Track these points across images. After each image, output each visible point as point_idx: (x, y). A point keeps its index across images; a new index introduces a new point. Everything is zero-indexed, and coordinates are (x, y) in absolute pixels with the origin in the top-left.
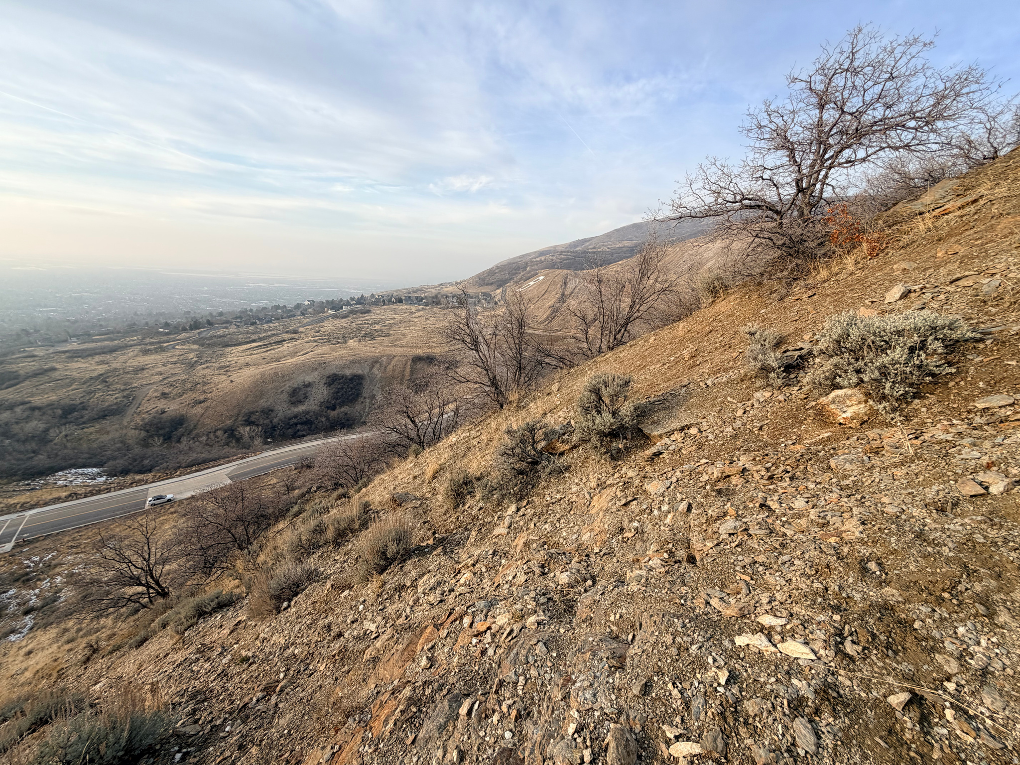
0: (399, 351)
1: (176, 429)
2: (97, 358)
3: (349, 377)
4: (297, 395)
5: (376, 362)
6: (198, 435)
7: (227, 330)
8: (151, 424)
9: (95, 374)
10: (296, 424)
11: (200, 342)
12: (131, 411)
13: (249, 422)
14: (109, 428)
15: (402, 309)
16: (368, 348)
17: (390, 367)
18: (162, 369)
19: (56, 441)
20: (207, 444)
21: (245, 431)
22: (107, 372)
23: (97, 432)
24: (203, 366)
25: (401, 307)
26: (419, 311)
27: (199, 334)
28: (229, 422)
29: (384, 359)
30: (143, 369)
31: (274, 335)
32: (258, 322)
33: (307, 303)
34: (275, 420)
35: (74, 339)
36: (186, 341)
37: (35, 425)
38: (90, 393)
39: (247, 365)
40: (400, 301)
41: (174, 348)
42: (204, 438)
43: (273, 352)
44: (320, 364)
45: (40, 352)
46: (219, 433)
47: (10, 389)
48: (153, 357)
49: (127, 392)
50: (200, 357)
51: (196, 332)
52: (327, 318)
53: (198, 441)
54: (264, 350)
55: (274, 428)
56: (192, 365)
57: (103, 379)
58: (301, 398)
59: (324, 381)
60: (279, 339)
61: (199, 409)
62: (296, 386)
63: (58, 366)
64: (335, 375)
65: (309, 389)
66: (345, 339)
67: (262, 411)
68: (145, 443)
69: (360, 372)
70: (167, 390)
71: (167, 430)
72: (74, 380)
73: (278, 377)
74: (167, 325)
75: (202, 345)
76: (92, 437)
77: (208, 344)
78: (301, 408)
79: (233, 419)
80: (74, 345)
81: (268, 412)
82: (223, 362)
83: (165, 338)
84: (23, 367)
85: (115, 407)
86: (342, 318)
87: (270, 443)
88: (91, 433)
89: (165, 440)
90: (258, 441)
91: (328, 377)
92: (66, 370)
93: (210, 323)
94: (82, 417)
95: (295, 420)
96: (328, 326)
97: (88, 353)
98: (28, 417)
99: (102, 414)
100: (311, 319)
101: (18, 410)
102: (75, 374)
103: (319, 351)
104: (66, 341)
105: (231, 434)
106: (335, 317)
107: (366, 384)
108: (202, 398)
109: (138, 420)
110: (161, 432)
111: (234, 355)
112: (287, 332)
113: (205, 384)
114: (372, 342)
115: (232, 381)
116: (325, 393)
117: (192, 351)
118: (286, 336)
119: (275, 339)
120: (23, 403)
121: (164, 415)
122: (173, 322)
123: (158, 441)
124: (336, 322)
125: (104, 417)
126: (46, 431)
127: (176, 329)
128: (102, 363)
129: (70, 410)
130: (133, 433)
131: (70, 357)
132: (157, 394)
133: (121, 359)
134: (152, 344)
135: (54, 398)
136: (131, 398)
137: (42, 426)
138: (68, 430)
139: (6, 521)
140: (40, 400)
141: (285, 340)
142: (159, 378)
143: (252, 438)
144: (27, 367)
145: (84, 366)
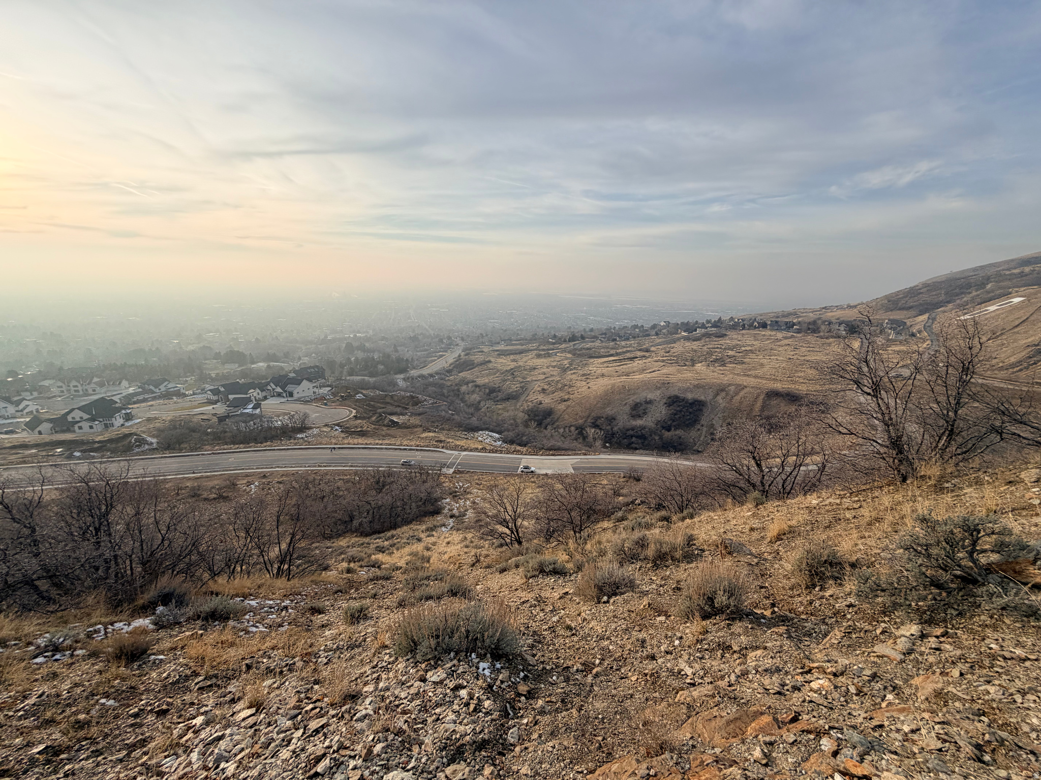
0: (752, 381)
1: (546, 418)
2: (512, 357)
3: (690, 401)
4: (638, 409)
5: (722, 390)
6: (558, 427)
7: (594, 344)
8: (532, 410)
9: (509, 368)
10: (632, 436)
11: (573, 352)
12: (523, 398)
13: (595, 425)
14: (509, 408)
15: (764, 335)
16: (716, 374)
17: (738, 398)
18: (545, 370)
19: (483, 410)
20: (563, 436)
21: (591, 432)
22: (516, 367)
23: (503, 409)
24: (572, 372)
25: (763, 333)
26: (786, 338)
27: (574, 345)
28: (581, 422)
29: (732, 388)
30: (535, 369)
31: (628, 351)
32: (618, 339)
33: (662, 324)
34: (615, 429)
35: (503, 342)
36: (564, 351)
37: (475, 397)
38: (504, 381)
39: (603, 375)
40: (764, 326)
41: (556, 355)
42: (561, 430)
43: (625, 366)
44: (664, 384)
45: (486, 350)
46: (573, 429)
47: (469, 371)
48: (542, 360)
49: (523, 384)
50: (571, 364)
51: (572, 344)
52: (679, 339)
53: (558, 431)
54: (618, 364)
55: (613, 434)
56: (564, 370)
57: (512, 372)
58: (640, 413)
59: (665, 401)
60: (632, 355)
61: (562, 407)
62: (638, 401)
63: (492, 360)
64: (677, 397)
65: (649, 406)
66: (693, 363)
67: (607, 418)
68: (526, 424)
69: (703, 398)
70: (546, 387)
71: (541, 417)
72: (498, 371)
73: (625, 391)
74: (555, 336)
75: (574, 355)
76: (500, 412)
77: (579, 355)
78: (639, 422)
79: (584, 419)
80: (502, 347)
81: (611, 419)
82: (586, 370)
83: (551, 346)
85: (514, 393)
86: (694, 340)
87: (607, 447)
88: (500, 409)
89: (538, 425)
90: (599, 443)
91: (669, 398)
92: (496, 363)
93: (583, 337)
94: (497, 397)
95: (631, 432)
96: (678, 348)
97: (508, 352)
98: (474, 391)
99: (507, 396)
100: (664, 340)
101: (470, 385)
102: (499, 366)
103: (665, 371)
104: (499, 343)
105: (581, 430)
106: (687, 339)
107: (706, 412)
108: (566, 397)
109: (525, 406)
110: (537, 418)
111: (596, 366)
112: (640, 350)
113: (571, 386)
114: (721, 368)
115: (589, 388)
116: (664, 412)
117: (567, 358)
118: (639, 354)
119: (628, 355)
120: (473, 382)
121: (541, 406)
122: (559, 334)
123: (533, 424)
124: (688, 344)
125: (507, 399)
126: (479, 402)
127: (560, 340)
128: (514, 361)
129: (492, 391)
130: (521, 415)
131: (499, 355)
132: (539, 389)
133: (525, 359)
134: (543, 350)
135: (487, 381)
136: (524, 389)
137: (478, 399)
138: (489, 403)
139: (453, 454)
140: (480, 381)
141: (637, 358)
142: (543, 377)
143: (595, 439)
144: (479, 358)
145: (504, 361)
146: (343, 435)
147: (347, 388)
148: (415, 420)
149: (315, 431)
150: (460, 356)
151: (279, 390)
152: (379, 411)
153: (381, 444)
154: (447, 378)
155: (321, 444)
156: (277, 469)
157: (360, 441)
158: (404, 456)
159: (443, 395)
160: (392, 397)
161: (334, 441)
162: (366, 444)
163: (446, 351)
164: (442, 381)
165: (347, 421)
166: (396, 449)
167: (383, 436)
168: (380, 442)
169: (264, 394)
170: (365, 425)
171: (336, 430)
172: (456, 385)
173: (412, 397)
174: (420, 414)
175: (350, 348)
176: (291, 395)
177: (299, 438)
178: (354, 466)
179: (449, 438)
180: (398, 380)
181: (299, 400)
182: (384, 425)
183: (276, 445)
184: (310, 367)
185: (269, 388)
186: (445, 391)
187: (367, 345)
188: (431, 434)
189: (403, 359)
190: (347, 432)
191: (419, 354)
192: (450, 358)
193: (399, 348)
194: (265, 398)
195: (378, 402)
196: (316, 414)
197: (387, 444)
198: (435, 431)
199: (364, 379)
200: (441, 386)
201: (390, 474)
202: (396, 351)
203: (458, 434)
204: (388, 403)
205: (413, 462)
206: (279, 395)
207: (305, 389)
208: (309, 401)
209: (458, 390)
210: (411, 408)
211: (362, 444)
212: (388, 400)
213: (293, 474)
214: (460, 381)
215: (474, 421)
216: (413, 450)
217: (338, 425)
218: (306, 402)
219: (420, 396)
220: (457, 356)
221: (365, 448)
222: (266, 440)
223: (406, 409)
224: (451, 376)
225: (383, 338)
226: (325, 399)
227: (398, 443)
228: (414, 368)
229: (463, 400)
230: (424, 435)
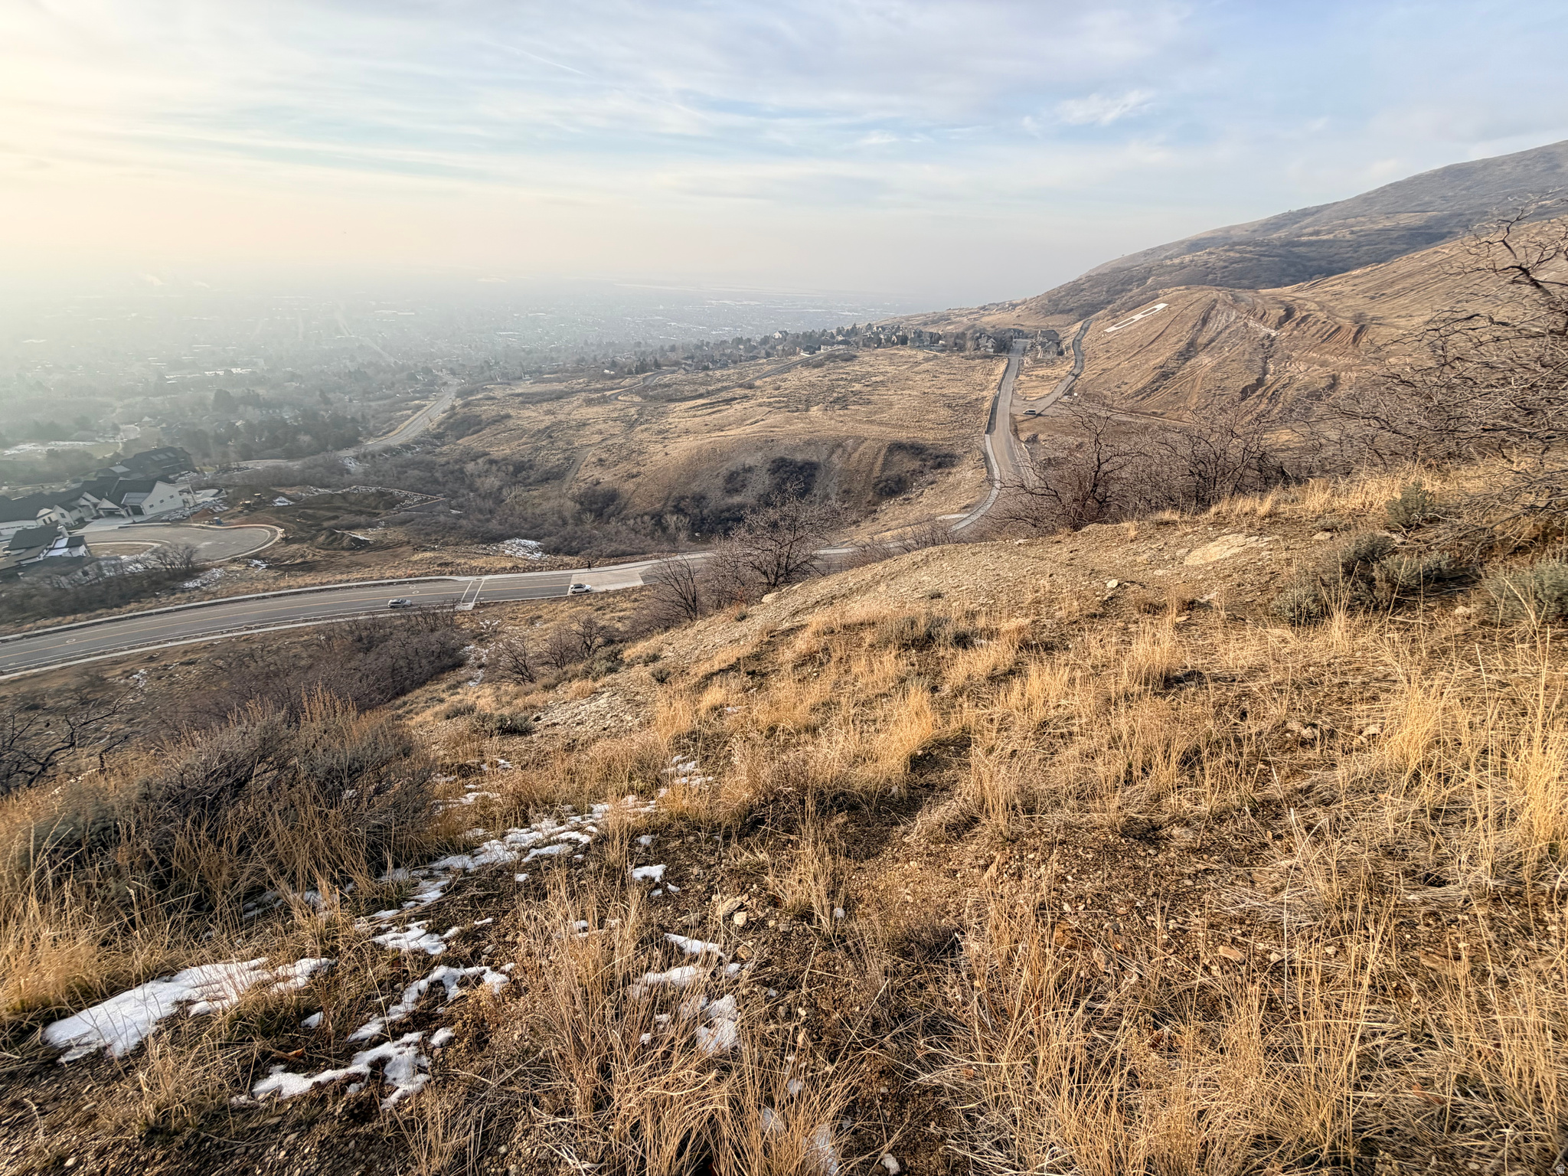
0: (875, 430)
1: (608, 505)
2: (546, 406)
3: (799, 465)
4: (735, 481)
5: (839, 445)
6: (626, 518)
7: (674, 376)
8: (585, 495)
9: (542, 426)
10: (727, 519)
11: (643, 392)
12: (569, 478)
13: (678, 510)
14: (550, 494)
15: (902, 356)
16: (833, 422)
17: (856, 455)
18: (602, 426)
19: (508, 501)
21: (672, 520)
22: (554, 424)
23: (540, 496)
24: (643, 427)
25: (902, 353)
26: (927, 360)
27: (644, 379)
28: (658, 506)
29: (850, 442)
30: (584, 425)
31: (724, 388)
32: (711, 366)
33: (777, 335)
34: (706, 511)
35: (528, 377)
36: (629, 390)
37: (492, 482)
38: (537, 449)
39: (687, 432)
40: (903, 341)
41: (616, 399)
42: (632, 522)
43: (717, 415)
44: (767, 441)
45: (499, 393)
46: (647, 518)
47: (475, 436)
48: (595, 409)
49: (569, 453)
50: (640, 414)
51: (640, 377)
52: (795, 364)
53: (625, 524)
54: (710, 411)
55: (703, 520)
56: (631, 425)
57: (548, 433)
58: (738, 486)
59: (768, 466)
60: (729, 395)
61: (630, 486)
62: (734, 469)
63: (512, 413)
64: (783, 460)
65: (749, 475)
66: (808, 404)
67: (693, 498)
68: (578, 521)
69: (815, 459)
70: (604, 456)
71: (600, 505)
72: (525, 431)
73: (716, 455)
74: (614, 365)
75: (645, 397)
76: (536, 501)
77: (652, 397)
78: (737, 499)
79: (662, 503)
80: (525, 387)
81: (699, 499)
82: (663, 424)
83: (609, 383)
84: (485, 410)
85: (556, 470)
86: (816, 366)
88: (535, 497)
89: (596, 517)
90: (683, 536)
91: (773, 462)
92: (519, 418)
93: (657, 365)
94: (529, 478)
95: (727, 514)
96: (794, 380)
97: (538, 398)
98: (487, 471)
99: (545, 476)
100: (774, 366)
101: (480, 461)
102: (525, 424)
103: (771, 420)
104: (520, 378)
105: (658, 518)
106: (806, 364)
107: (820, 476)
108: (635, 471)
109: (575, 490)
110: (594, 506)
111: (678, 415)
112: (740, 386)
113: (641, 453)
114: (841, 412)
115: (667, 454)
116: (767, 482)
117: (634, 404)
118: (739, 392)
119: (723, 395)
120: (485, 454)
121: (598, 488)
122: (621, 360)
123: (589, 517)
124: (806, 373)
125: (547, 480)
126: (500, 489)
127: (621, 371)
128: (549, 412)
129: (520, 467)
130: (570, 504)
131: (522, 403)
132: (594, 459)
133: (567, 409)
134: (597, 391)
135: (508, 451)
136: (570, 461)
137: (497, 483)
138: (517, 490)
139: (469, 582)
140: (497, 452)
141: (736, 399)
142: (597, 438)
143: (678, 529)
144: (488, 411)
145: (534, 414)
146: (272, 573)
147: (253, 489)
148: (396, 534)
149: (218, 573)
150: (453, 408)
151: (107, 504)
152: (326, 524)
153: (348, 581)
154: (438, 450)
155: (237, 593)
156: (170, 644)
157: (308, 579)
158: (393, 594)
159: (436, 481)
160: (344, 496)
161: (260, 586)
162: (322, 584)
163: (426, 398)
164: (428, 457)
165: (272, 548)
166: (375, 585)
167: (347, 567)
168: (344, 577)
169: (76, 514)
170: (308, 552)
171: (257, 566)
172: (456, 462)
173: (381, 494)
174: (403, 523)
175: (224, 399)
176: (138, 511)
177: (190, 590)
178: (311, 621)
179: (458, 557)
180: (347, 461)
181: (157, 519)
182: (343, 549)
183: (149, 605)
184: (156, 452)
185: (83, 502)
186: (438, 475)
187: (261, 391)
188: (428, 555)
189: (346, 418)
190: (278, 568)
191: (373, 404)
192: (433, 413)
193: (331, 396)
194: (81, 523)
195: (319, 509)
196: (203, 540)
197: (358, 580)
198: (434, 549)
199: (278, 468)
200: (430, 467)
201: (376, 625)
202: (327, 401)
203: (473, 548)
204: (339, 508)
205: (408, 602)
206: (111, 514)
207: (163, 497)
208: (181, 520)
209: (461, 471)
210: (383, 512)
211: (314, 585)
212: (338, 503)
213: (205, 647)
214: (461, 455)
215: (494, 525)
216: (405, 582)
217: (256, 557)
218: (176, 522)
219: (396, 492)
220: (447, 407)
221: (322, 590)
222: (124, 599)
223: (376, 515)
224: (443, 445)
225: (293, 377)
226: (214, 513)
227: (376, 574)
228: (371, 434)
229: (472, 488)
230: (417, 557)
